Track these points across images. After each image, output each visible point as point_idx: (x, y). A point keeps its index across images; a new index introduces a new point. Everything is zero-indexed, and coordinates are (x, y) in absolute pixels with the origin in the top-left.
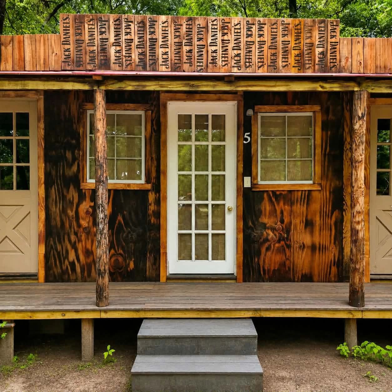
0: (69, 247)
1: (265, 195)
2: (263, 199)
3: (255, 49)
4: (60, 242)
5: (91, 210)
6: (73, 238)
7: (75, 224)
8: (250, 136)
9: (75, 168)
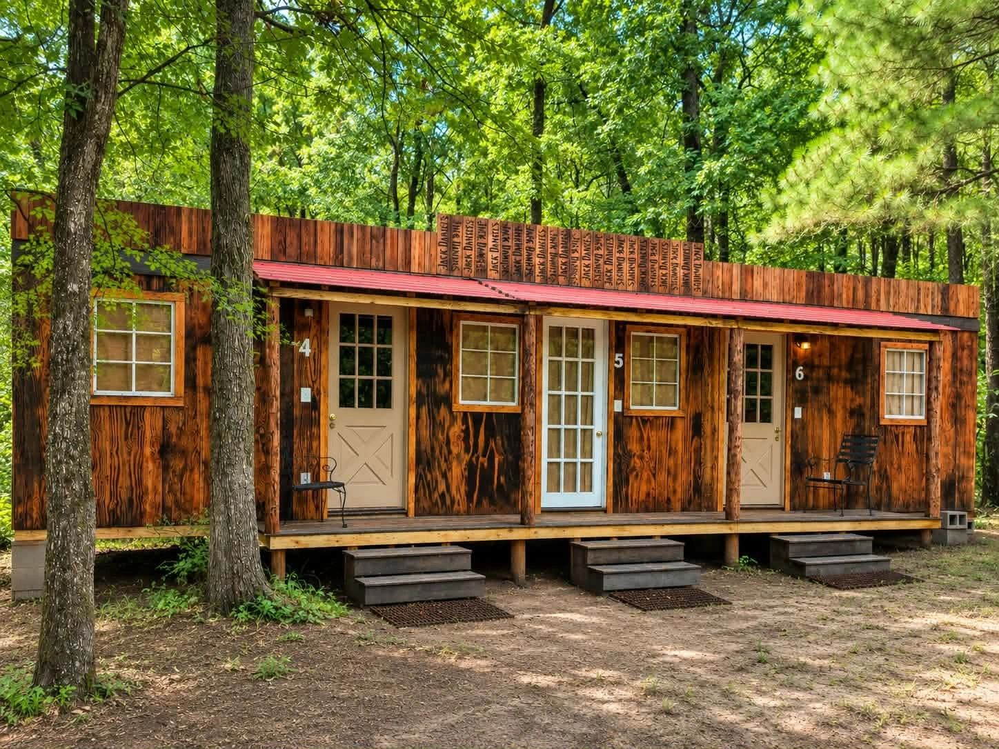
0: (439, 479)
1: (634, 420)
2: (631, 423)
3: (626, 266)
4: (430, 472)
5: (462, 434)
6: (444, 466)
7: (445, 448)
8: (623, 358)
9: (447, 385)
